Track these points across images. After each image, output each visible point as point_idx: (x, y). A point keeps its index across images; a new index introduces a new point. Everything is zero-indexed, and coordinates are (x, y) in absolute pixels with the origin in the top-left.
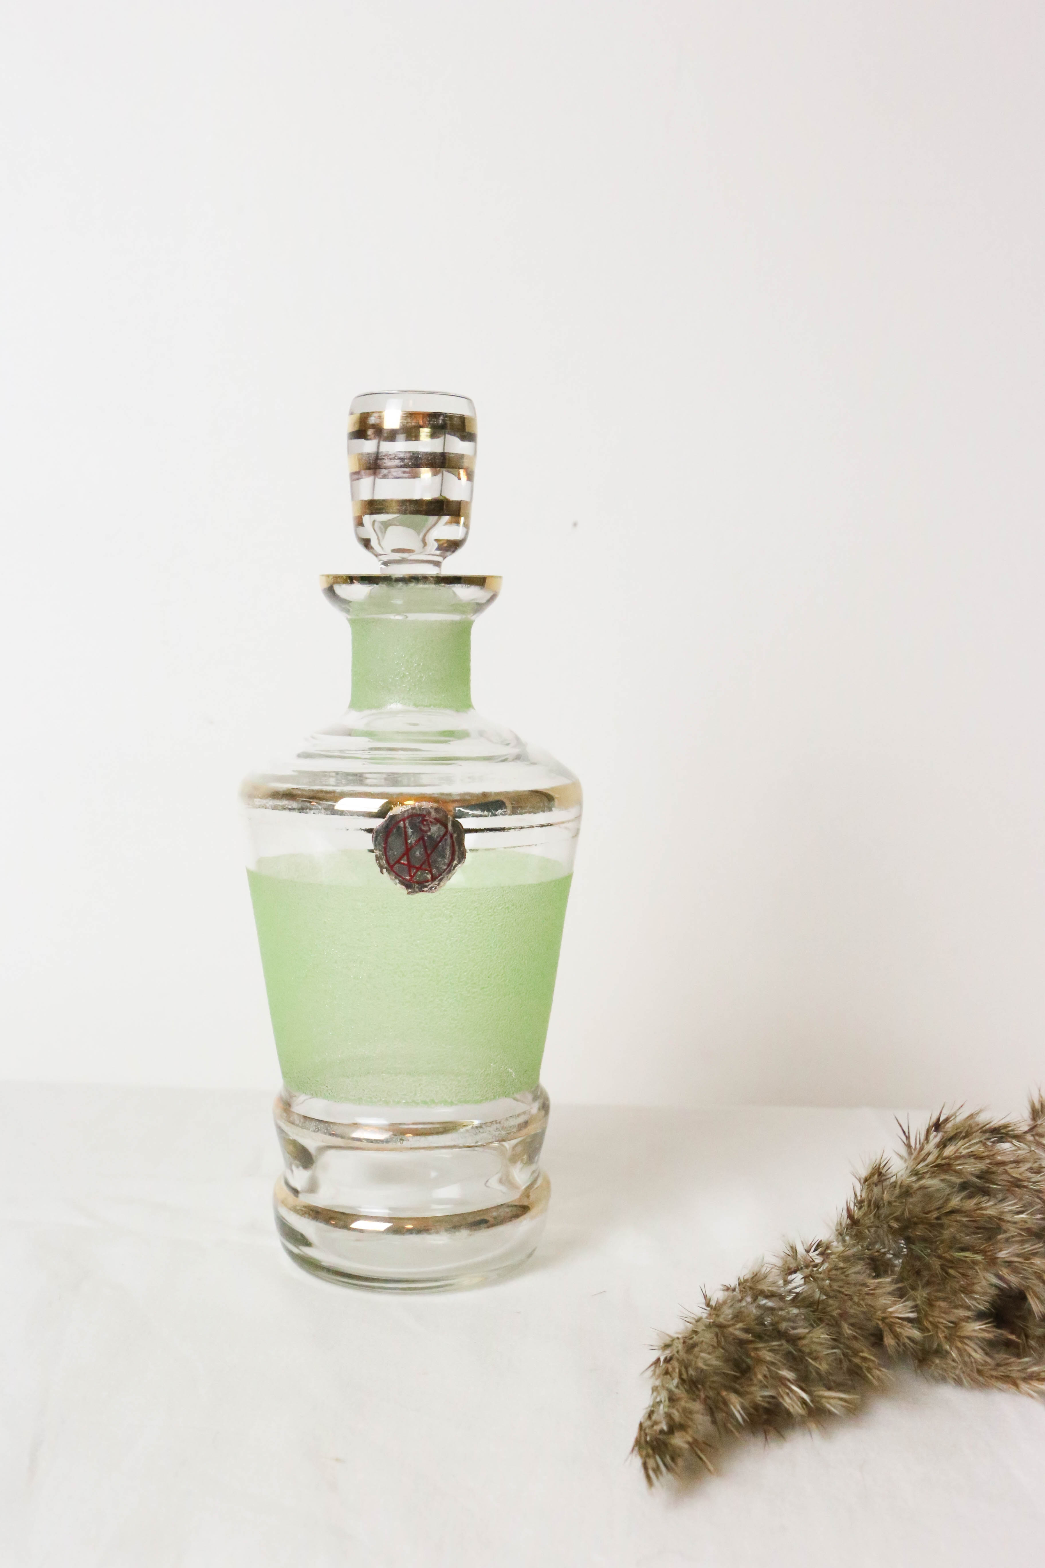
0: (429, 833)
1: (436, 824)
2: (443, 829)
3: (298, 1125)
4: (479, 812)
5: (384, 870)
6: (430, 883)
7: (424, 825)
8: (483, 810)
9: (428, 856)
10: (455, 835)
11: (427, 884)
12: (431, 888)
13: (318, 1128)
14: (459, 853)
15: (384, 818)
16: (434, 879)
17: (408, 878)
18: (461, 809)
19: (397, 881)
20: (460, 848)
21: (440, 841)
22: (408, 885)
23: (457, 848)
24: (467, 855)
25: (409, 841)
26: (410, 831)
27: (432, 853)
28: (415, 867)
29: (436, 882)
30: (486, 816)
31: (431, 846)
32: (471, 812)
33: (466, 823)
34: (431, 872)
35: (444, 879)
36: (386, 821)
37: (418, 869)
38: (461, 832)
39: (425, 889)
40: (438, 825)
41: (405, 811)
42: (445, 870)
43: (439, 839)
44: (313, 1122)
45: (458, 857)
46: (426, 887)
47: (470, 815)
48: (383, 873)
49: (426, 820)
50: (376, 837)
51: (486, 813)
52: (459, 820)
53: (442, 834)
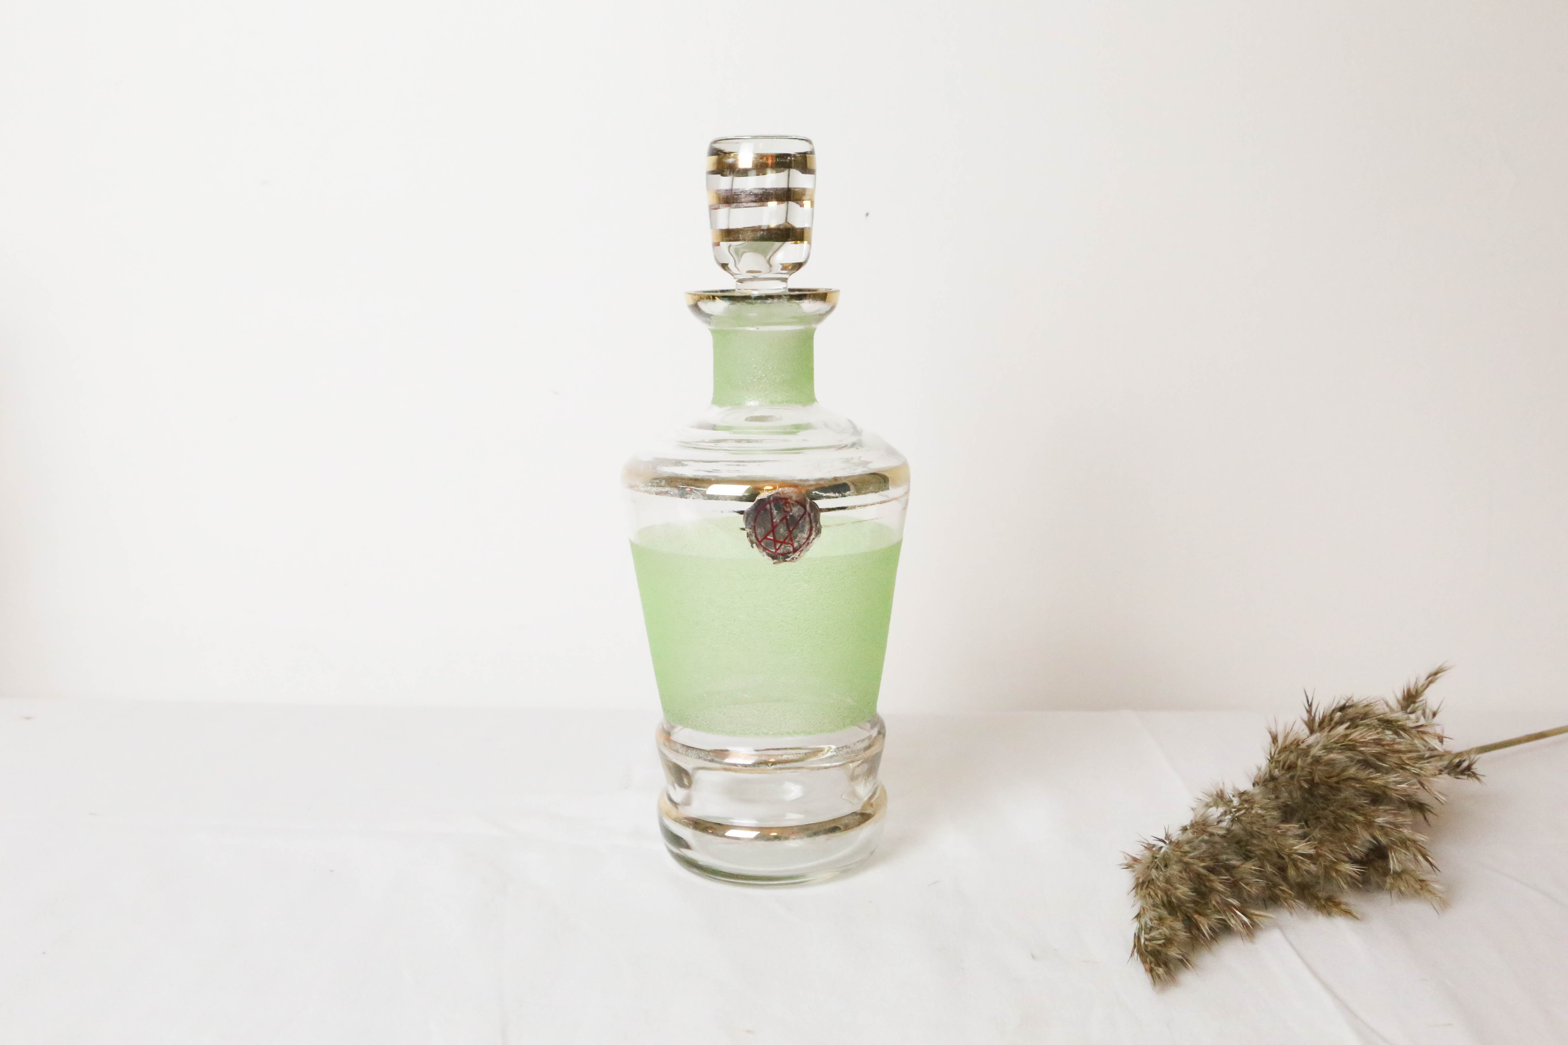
0: (791, 514)
1: (797, 506)
2: (802, 510)
3: (682, 754)
4: (832, 494)
5: (754, 545)
6: (792, 554)
7: (787, 507)
8: (835, 493)
9: (791, 532)
10: (812, 514)
11: (789, 555)
12: (793, 559)
13: (699, 756)
14: (815, 528)
15: (753, 501)
16: (795, 551)
17: (774, 551)
18: (817, 492)
19: (765, 553)
20: (816, 525)
21: (800, 520)
22: (774, 557)
23: (814, 525)
24: (822, 530)
25: (774, 520)
26: (775, 512)
27: (793, 530)
28: (780, 542)
29: (797, 554)
30: (837, 497)
31: (793, 524)
32: (825, 495)
33: (821, 504)
34: (792, 545)
35: (804, 550)
36: (755, 504)
37: (782, 543)
38: (817, 510)
39: (788, 559)
40: (799, 507)
41: (771, 496)
42: (804, 543)
43: (799, 518)
44: (695, 751)
45: (815, 532)
46: (788, 557)
47: (825, 497)
48: (753, 547)
49: (789, 503)
50: (747, 518)
51: (837, 495)
52: (816, 501)
53: (801, 514)
